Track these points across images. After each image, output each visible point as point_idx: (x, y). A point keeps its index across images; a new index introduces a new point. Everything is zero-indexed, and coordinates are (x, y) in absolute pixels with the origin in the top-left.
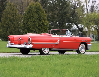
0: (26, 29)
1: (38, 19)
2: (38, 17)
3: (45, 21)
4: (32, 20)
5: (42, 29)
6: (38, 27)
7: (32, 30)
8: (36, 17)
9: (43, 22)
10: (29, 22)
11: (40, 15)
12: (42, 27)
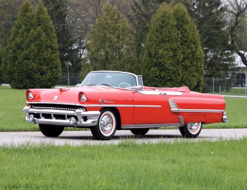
0: (153, 66)
1: (182, 44)
2: (181, 38)
3: (196, 47)
4: (168, 45)
5: (190, 66)
6: (183, 61)
7: (168, 70)
8: (176, 38)
9: (194, 49)
10: (161, 51)
11: (185, 34)
12: (192, 62)
